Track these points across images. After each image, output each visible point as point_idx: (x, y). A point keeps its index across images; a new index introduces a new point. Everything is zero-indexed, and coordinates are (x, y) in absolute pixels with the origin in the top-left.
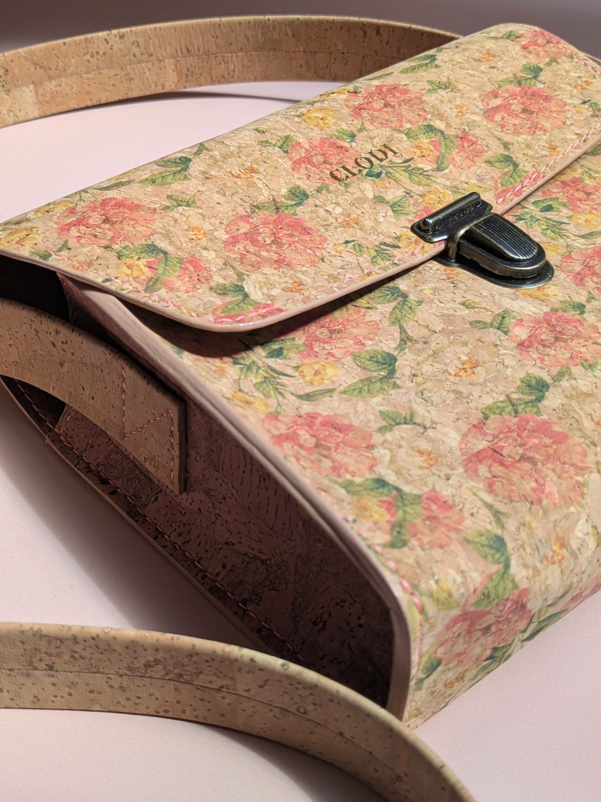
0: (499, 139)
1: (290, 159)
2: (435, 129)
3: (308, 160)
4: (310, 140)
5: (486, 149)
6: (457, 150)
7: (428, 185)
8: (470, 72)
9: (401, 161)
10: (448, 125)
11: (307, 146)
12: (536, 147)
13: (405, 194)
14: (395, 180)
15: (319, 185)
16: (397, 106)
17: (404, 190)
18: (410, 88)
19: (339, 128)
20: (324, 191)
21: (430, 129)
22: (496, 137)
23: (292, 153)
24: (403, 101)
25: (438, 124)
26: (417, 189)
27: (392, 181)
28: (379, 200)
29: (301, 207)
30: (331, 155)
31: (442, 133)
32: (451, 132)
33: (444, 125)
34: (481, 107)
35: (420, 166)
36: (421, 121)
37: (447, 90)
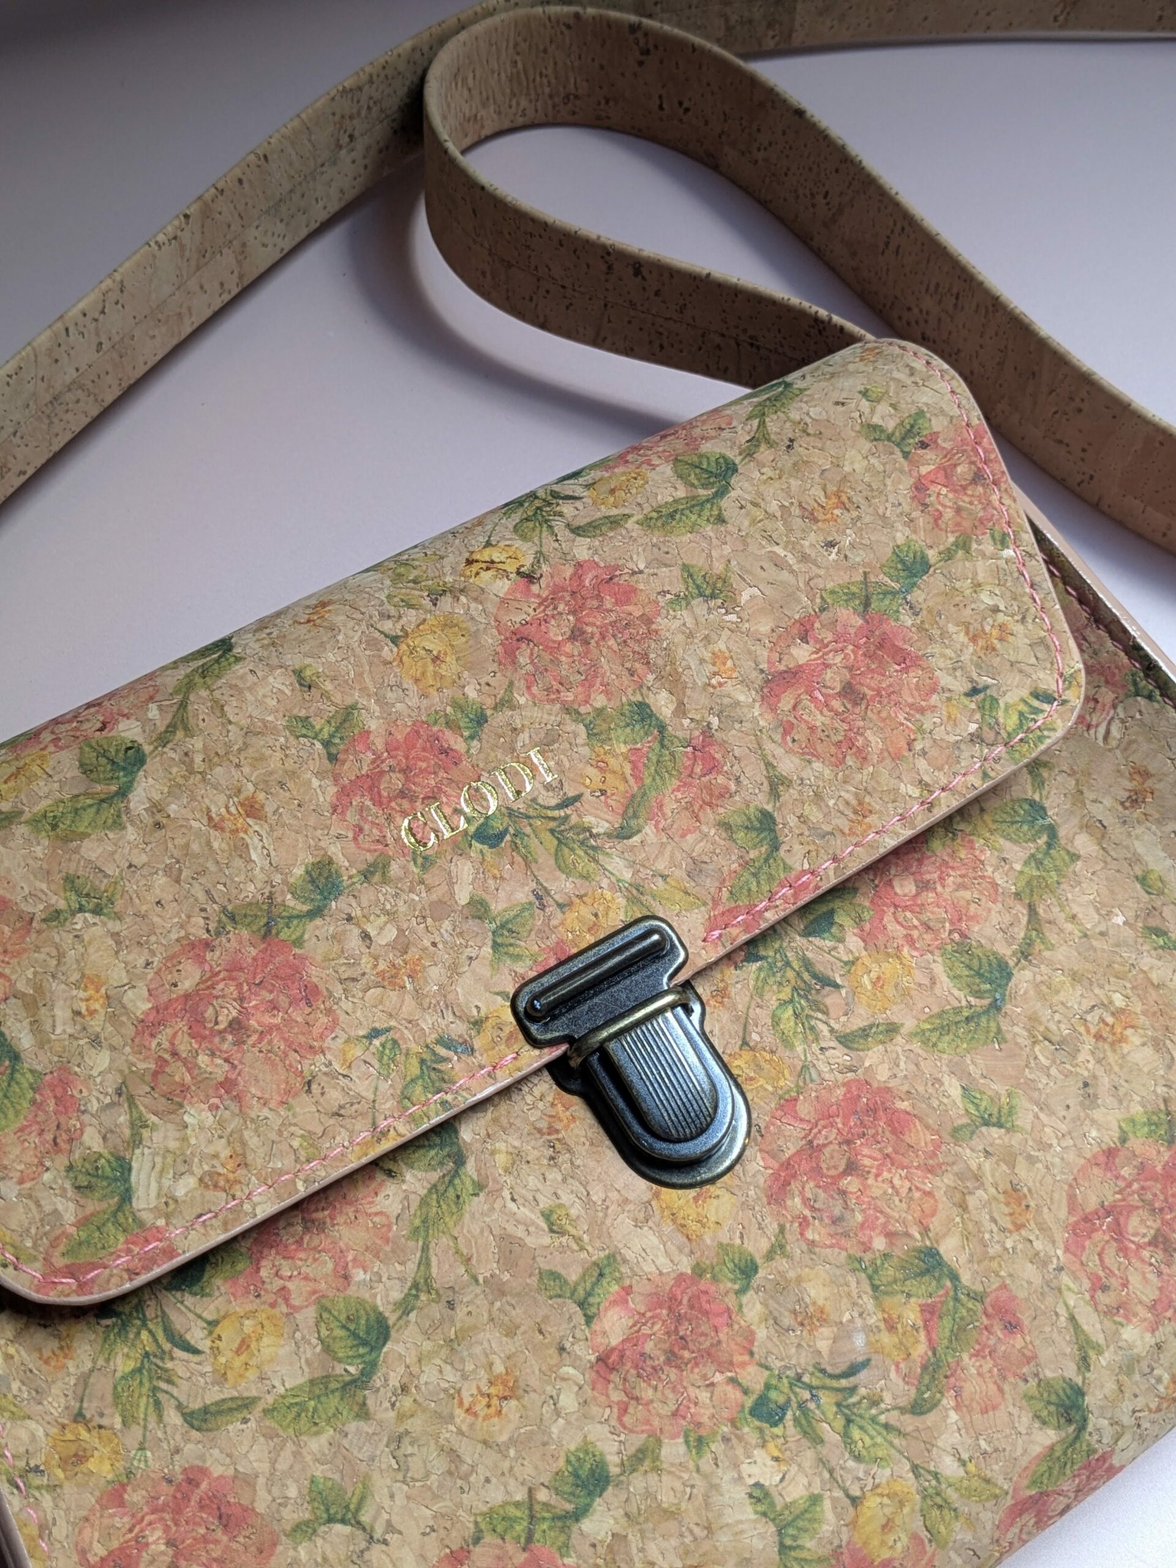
0: (768, 765)
1: (336, 779)
2: (651, 715)
3: (370, 783)
4: (392, 720)
5: (733, 787)
6: (675, 782)
7: (586, 877)
8: (779, 551)
9: (553, 802)
10: (681, 710)
11: (380, 744)
12: (831, 803)
13: (532, 898)
14: (525, 858)
15: (370, 858)
16: (597, 637)
17: (534, 885)
18: (641, 586)
19: (459, 695)
20: (377, 878)
21: (643, 713)
22: (764, 757)
23: (344, 762)
24: (613, 624)
25: (663, 704)
26: (561, 886)
27: (518, 859)
28: (478, 909)
29: (318, 922)
30: (421, 771)
31: (662, 728)
32: (683, 728)
33: (672, 707)
34: (764, 666)
35: (588, 820)
36: (630, 691)
37: (712, 603)
